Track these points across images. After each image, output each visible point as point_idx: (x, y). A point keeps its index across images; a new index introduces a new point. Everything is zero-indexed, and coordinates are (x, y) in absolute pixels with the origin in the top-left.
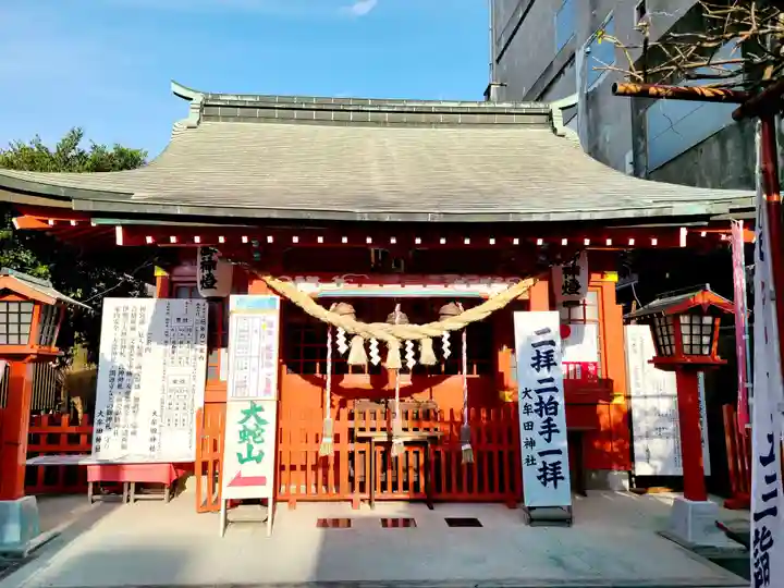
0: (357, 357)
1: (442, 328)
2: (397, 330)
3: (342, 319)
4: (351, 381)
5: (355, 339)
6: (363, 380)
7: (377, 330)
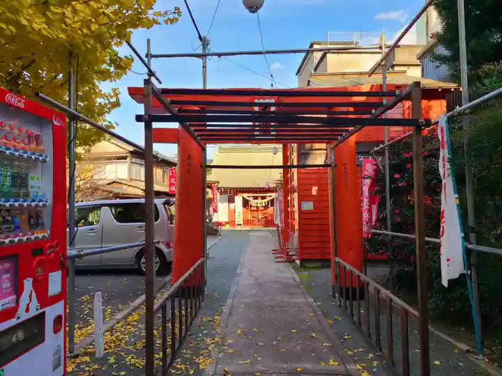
0: (253, 205)
1: (266, 200)
2: (260, 201)
3: (251, 199)
4: (252, 208)
5: (253, 202)
6: (255, 208)
7: (256, 201)
